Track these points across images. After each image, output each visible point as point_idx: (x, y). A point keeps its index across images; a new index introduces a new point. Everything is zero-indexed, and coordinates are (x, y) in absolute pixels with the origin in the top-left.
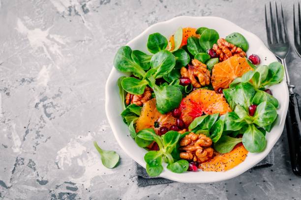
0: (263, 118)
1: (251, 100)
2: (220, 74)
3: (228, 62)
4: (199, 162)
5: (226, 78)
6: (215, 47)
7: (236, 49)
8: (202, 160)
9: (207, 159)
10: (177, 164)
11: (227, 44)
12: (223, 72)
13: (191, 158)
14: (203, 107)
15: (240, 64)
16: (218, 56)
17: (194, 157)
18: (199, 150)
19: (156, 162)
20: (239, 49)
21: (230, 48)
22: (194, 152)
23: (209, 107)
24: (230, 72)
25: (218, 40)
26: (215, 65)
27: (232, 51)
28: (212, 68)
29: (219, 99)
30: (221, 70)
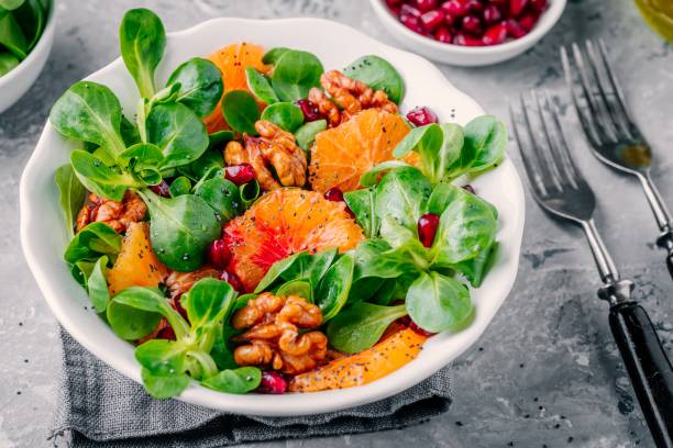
0: (459, 237)
1: (422, 207)
2: (333, 160)
3: (352, 125)
4: (289, 372)
5: (348, 170)
6: (315, 95)
7: (372, 96)
8: (298, 365)
9: (312, 362)
10: (229, 373)
11: (346, 83)
12: (340, 154)
13: (267, 360)
14: (291, 240)
15: (384, 130)
16: (324, 115)
17: (274, 356)
18: (290, 333)
19: (169, 366)
20: (379, 95)
21: (356, 93)
22: (273, 342)
23: (310, 238)
24: (357, 156)
25: (323, 76)
26: (317, 137)
27: (361, 98)
28: (311, 144)
29: (335, 215)
30: (336, 150)
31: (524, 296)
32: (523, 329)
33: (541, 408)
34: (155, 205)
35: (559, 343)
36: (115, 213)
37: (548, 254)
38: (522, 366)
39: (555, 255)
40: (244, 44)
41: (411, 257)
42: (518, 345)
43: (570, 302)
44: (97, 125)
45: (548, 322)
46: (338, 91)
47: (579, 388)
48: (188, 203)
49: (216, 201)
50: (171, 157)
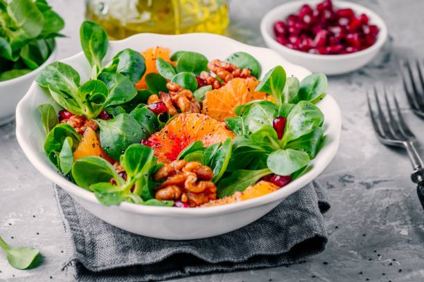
2: (216, 107)
3: (229, 87)
6: (204, 75)
7: (240, 72)
8: (198, 200)
11: (223, 65)
12: (222, 104)
13: (177, 196)
15: (249, 90)
17: (182, 194)
18: (191, 177)
19: (113, 193)
20: (245, 72)
21: (230, 70)
22: (181, 185)
24: (232, 106)
25: (209, 65)
26: (206, 94)
27: (233, 73)
28: (203, 98)
29: (219, 127)
30: (218, 101)
31: (362, 202)
32: (363, 218)
33: (379, 255)
34: (103, 125)
35: (387, 224)
36: (77, 124)
37: (375, 182)
38: (364, 235)
39: (381, 184)
40: (158, 47)
41: (269, 141)
42: (361, 226)
43: (392, 205)
44: (64, 82)
45: (379, 214)
46: (218, 69)
47: (403, 246)
48: (124, 119)
49: (142, 121)
50: (112, 99)
